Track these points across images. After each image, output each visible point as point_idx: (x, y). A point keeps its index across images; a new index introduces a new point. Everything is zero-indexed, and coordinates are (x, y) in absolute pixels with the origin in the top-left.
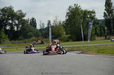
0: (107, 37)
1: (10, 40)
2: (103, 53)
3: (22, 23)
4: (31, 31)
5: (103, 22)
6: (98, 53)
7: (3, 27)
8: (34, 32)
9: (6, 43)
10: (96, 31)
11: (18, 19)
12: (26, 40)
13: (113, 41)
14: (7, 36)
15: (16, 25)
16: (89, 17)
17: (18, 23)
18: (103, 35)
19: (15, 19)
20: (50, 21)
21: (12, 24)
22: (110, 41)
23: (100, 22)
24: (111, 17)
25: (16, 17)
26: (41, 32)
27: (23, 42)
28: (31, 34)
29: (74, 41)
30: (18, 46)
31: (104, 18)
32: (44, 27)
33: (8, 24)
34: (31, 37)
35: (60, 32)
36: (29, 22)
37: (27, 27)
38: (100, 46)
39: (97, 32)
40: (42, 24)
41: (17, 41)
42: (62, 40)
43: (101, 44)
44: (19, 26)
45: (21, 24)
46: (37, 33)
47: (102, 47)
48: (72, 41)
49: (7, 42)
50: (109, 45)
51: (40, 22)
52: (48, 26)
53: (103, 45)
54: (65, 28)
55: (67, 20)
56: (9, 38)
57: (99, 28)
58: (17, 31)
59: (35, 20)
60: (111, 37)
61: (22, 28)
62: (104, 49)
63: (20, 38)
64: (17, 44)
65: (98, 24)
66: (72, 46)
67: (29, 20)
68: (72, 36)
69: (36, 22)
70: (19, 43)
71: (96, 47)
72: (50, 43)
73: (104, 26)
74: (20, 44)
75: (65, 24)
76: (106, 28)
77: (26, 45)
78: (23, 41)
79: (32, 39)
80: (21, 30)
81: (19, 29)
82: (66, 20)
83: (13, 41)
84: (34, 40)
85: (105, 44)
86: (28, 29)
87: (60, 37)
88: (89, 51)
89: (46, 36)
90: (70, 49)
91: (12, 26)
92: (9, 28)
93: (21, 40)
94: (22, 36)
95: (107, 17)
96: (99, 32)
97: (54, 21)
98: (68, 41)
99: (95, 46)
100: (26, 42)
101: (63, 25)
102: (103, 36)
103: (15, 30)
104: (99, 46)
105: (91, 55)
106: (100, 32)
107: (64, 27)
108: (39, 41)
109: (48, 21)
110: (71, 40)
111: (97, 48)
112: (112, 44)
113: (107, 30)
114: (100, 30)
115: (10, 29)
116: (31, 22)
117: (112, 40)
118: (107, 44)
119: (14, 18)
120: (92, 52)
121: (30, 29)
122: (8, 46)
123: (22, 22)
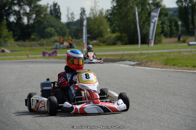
0: (181, 39)
1: (16, 40)
2: (174, 65)
3: (37, 12)
4: (52, 26)
5: (175, 12)
6: (166, 64)
7: (5, 17)
8: (58, 27)
9: (9, 44)
10: (163, 27)
11: (29, 5)
12: (44, 41)
13: (190, 45)
14: (11, 32)
15: (26, 14)
16: (152, 4)
17: (30, 10)
18: (175, 35)
19: (25, 4)
20: (85, 10)
21: (19, 12)
22: (186, 44)
23: (170, 13)
24: (188, 5)
25: (27, 1)
26: (68, 28)
27: (39, 44)
28: (51, 30)
29: (126, 44)
30: (30, 50)
31: (178, 5)
32: (74, 18)
33: (12, 13)
34: (51, 35)
35: (102, 28)
36: (49, 9)
37: (45, 18)
38: (170, 53)
39: (165, 29)
40: (70, 14)
41: (27, 43)
42: (104, 42)
43: (171, 50)
44: (30, 15)
45: (35, 14)
46: (61, 30)
47: (172, 54)
48: (122, 45)
49: (11, 43)
50: (184, 52)
51: (68, 10)
52: (81, 18)
53: (174, 52)
54: (109, 22)
55: (114, 8)
56: (14, 36)
57: (167, 23)
58: (28, 25)
59: (59, 6)
60: (187, 39)
61: (36, 21)
62: (176, 59)
63: (33, 37)
64: (28, 48)
65: (166, 15)
66: (121, 53)
67: (48, 7)
68: (121, 36)
69: (60, 11)
70: (31, 46)
71: (162, 55)
72: (83, 46)
73: (177, 19)
74: (34, 48)
75: (111, 14)
76: (180, 23)
77: (43, 49)
78: (39, 42)
79: (53, 39)
80: (34, 23)
81: (32, 21)
82: (111, 8)
83: (20, 43)
84: (56, 41)
85: (178, 50)
86: (47, 21)
87: (102, 36)
88: (151, 61)
89: (77, 34)
90: (119, 58)
91: (20, 16)
92: (15, 19)
93: (34, 40)
94: (36, 34)
95: (182, 4)
96: (167, 28)
97: (91, 10)
98: (114, 44)
99: (161, 53)
100: (42, 45)
101: (107, 17)
102: (175, 37)
103: (23, 23)
104: (168, 53)
105: (154, 68)
106: (169, 29)
107: (109, 20)
108: (66, 44)
109: (82, 8)
110: (119, 43)
111: (165, 57)
112: (189, 50)
113: (182, 26)
114: (170, 26)
115: (15, 21)
116: (51, 11)
117: (191, 43)
118: (182, 50)
119: (22, 2)
120: (156, 64)
121: (49, 22)
122: (12, 51)
123: (37, 9)
